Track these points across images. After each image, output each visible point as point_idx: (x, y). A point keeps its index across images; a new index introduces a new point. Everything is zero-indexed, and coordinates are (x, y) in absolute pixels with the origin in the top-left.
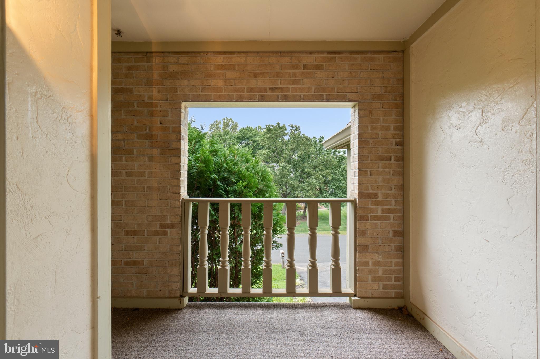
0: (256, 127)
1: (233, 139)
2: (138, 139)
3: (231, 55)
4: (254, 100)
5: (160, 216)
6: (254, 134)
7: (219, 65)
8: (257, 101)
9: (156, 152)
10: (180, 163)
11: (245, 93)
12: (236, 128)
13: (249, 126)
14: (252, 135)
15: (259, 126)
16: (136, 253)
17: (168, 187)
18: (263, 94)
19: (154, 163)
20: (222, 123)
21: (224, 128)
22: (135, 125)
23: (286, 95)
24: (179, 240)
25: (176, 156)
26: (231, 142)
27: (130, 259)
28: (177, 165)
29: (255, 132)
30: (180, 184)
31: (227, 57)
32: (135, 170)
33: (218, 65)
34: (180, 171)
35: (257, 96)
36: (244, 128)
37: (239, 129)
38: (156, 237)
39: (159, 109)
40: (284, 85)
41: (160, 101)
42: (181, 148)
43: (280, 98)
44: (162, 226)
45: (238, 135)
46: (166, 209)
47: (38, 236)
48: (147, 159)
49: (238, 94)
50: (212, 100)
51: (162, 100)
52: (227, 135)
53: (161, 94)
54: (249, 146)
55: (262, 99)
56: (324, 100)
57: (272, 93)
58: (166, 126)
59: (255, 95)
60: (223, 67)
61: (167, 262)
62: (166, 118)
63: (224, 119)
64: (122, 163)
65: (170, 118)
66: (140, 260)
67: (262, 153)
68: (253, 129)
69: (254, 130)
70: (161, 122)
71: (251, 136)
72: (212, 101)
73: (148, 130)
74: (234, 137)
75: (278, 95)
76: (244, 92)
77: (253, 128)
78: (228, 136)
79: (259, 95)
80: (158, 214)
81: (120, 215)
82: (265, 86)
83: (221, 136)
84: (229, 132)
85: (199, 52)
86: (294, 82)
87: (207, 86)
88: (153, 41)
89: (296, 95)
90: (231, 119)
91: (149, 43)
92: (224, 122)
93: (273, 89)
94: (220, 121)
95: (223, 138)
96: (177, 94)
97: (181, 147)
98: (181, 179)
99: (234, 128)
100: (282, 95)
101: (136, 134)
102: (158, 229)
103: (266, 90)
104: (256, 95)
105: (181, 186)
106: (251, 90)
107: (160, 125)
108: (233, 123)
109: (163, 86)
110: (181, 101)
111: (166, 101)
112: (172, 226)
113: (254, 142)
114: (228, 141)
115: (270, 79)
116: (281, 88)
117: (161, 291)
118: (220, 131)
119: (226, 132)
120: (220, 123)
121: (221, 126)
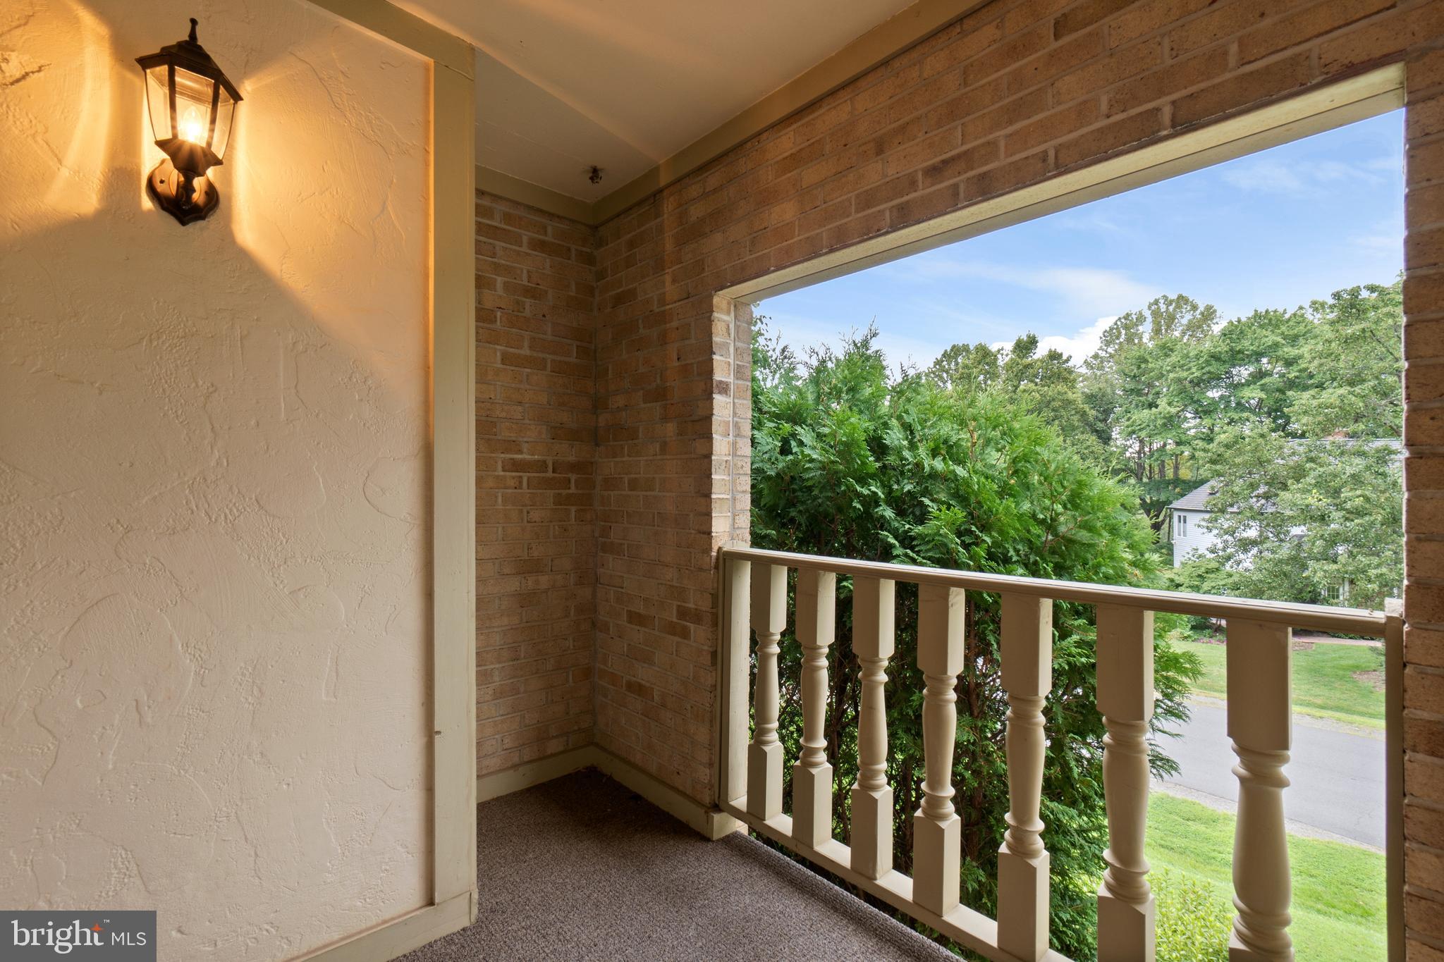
0: (1301, 308)
1: (1192, 364)
2: (645, 403)
3: (813, 112)
4: (878, 230)
5: (677, 587)
6: (1291, 332)
7: (787, 158)
8: (887, 233)
9: (671, 428)
10: (712, 453)
11: (850, 218)
12: (1209, 326)
13: (1262, 310)
14: (1279, 339)
15: (1314, 303)
16: (643, 667)
17: (691, 516)
18: (906, 198)
19: (668, 457)
20: (1149, 319)
21: (1157, 331)
22: (640, 371)
23: (983, 176)
24: (709, 657)
25: (703, 438)
26: (1185, 374)
27: (634, 679)
28: (706, 460)
29: (1292, 328)
30: (711, 510)
31: (803, 125)
32: (639, 476)
33: (784, 159)
34: (711, 474)
35: (887, 214)
36: (1239, 321)
37: (1217, 329)
38: (672, 637)
39: (675, 324)
40: (976, 138)
41: (677, 304)
42: (712, 414)
43: (962, 195)
44: (683, 613)
45: (1215, 347)
46: (687, 571)
47: (299, 590)
48: (658, 446)
49: (831, 229)
50: (772, 268)
51: (679, 301)
52: (1167, 355)
53: (677, 285)
54: (1266, 380)
55: (904, 217)
56: (1165, 133)
57: (933, 185)
58: (688, 362)
59: (879, 211)
60: (795, 160)
61: (689, 707)
62: (687, 342)
63: (1156, 302)
64: (624, 459)
65: (693, 341)
66: (648, 685)
67: (1315, 403)
68: (1287, 316)
69: (1289, 320)
70: (678, 354)
71: (1276, 345)
72: (774, 271)
73: (658, 381)
74: (1197, 357)
75: (956, 186)
76: (848, 216)
77: (1285, 312)
78: (1174, 358)
79: (891, 209)
80: (675, 584)
81: (621, 574)
82: (907, 172)
83: (1146, 361)
84: (1175, 342)
85: (741, 145)
86: (1016, 111)
87: (760, 232)
88: (661, 162)
89: (1027, 158)
90: (1181, 297)
91: (654, 172)
92: (1156, 314)
93: (934, 172)
94: (1140, 313)
95: (1150, 366)
96: (705, 274)
97: (715, 412)
98: (713, 496)
99: (1200, 327)
100: (968, 179)
101: (642, 392)
102: (675, 620)
103: (913, 184)
104: (882, 212)
105: (713, 515)
106: (868, 200)
107: (677, 364)
108: (1195, 308)
109: (681, 265)
110: (713, 292)
111: (686, 301)
112: (697, 618)
113: (1289, 363)
114: (1172, 375)
115: (928, 135)
116: (966, 153)
117: (678, 773)
118: (1140, 344)
119: (1163, 347)
120: (1141, 319)
121: (1146, 329)
